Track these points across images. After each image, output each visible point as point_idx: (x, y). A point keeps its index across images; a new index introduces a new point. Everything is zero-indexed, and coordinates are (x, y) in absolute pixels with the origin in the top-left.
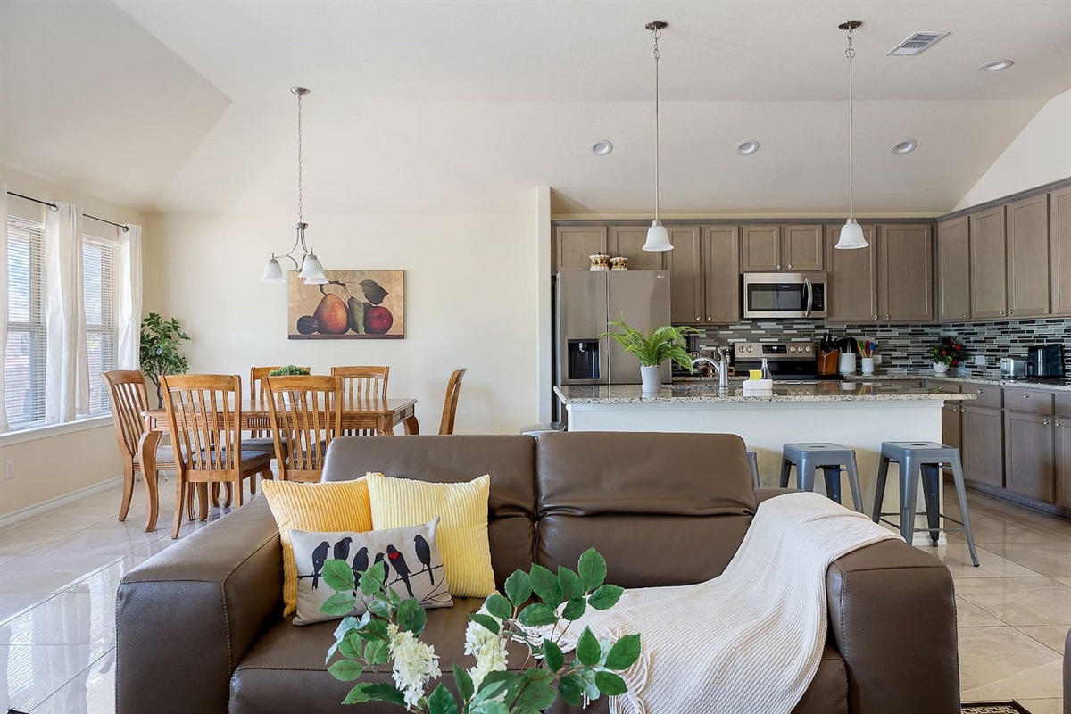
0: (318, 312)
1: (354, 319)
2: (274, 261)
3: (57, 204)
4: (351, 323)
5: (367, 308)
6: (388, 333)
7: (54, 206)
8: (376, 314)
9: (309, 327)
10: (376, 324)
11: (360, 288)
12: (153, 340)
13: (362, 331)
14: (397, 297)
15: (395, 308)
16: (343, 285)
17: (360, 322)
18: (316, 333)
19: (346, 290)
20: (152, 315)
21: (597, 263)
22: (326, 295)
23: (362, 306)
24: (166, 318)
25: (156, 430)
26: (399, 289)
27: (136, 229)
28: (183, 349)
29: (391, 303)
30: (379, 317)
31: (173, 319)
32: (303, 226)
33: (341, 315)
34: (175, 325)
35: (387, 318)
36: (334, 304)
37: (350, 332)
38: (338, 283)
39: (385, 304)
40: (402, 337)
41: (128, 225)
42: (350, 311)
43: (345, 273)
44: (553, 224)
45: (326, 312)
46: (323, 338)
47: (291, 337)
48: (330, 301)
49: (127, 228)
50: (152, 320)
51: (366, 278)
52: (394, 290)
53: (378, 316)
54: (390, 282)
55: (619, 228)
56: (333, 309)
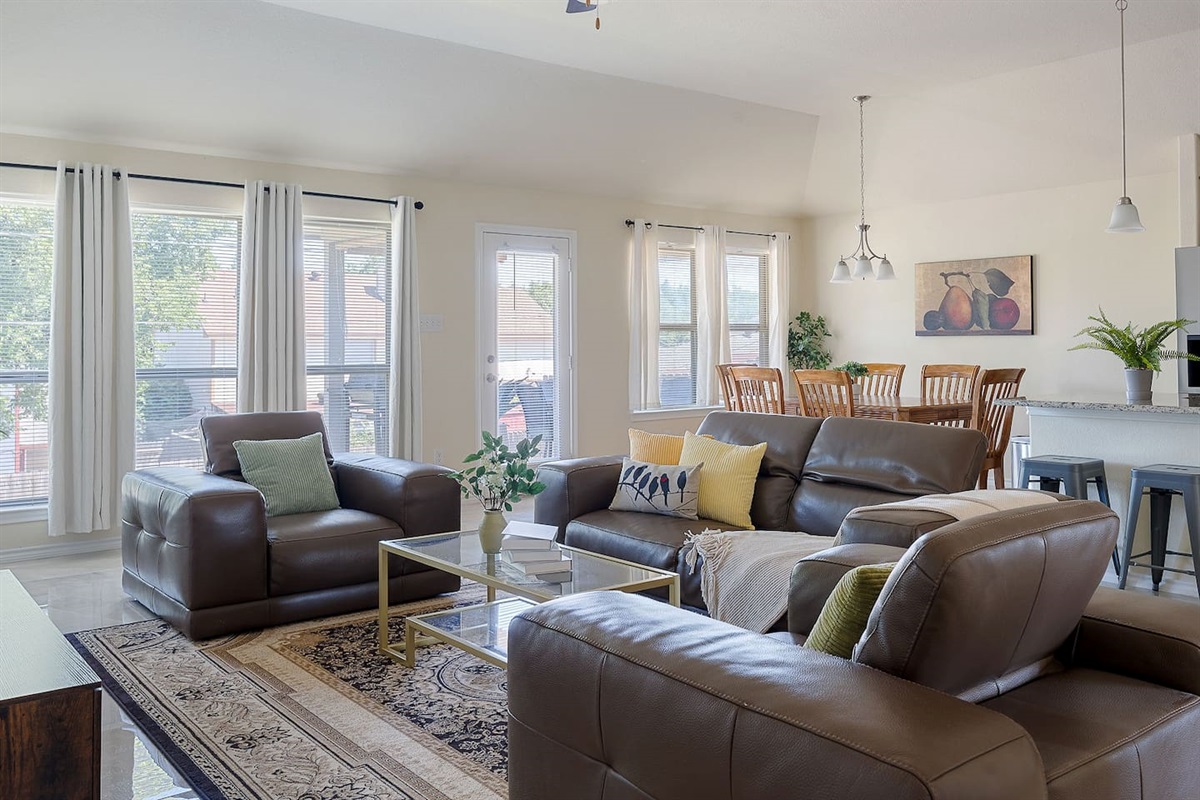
0: (943, 306)
1: (978, 313)
3: (703, 227)
4: (976, 318)
5: (993, 301)
6: (1015, 328)
7: (700, 229)
8: (1002, 307)
9: (935, 323)
10: (1002, 318)
11: (984, 278)
13: (987, 327)
14: (1025, 287)
15: (1022, 300)
16: (968, 276)
17: (985, 315)
18: (941, 329)
19: (970, 282)
20: (803, 314)
22: (950, 288)
23: (987, 298)
24: (815, 317)
26: (1026, 277)
27: (784, 236)
29: (1019, 294)
30: (1005, 311)
31: (821, 317)
33: (966, 309)
34: (821, 323)
35: (1013, 311)
36: (958, 297)
37: (975, 327)
38: (961, 273)
39: (1011, 295)
40: (1031, 332)
41: (776, 234)
42: (974, 303)
43: (969, 262)
45: (951, 306)
46: (949, 334)
47: (918, 334)
48: (953, 295)
49: (775, 237)
50: (801, 318)
51: (991, 266)
52: (1021, 279)
53: (1004, 309)
54: (1015, 269)
56: (957, 303)
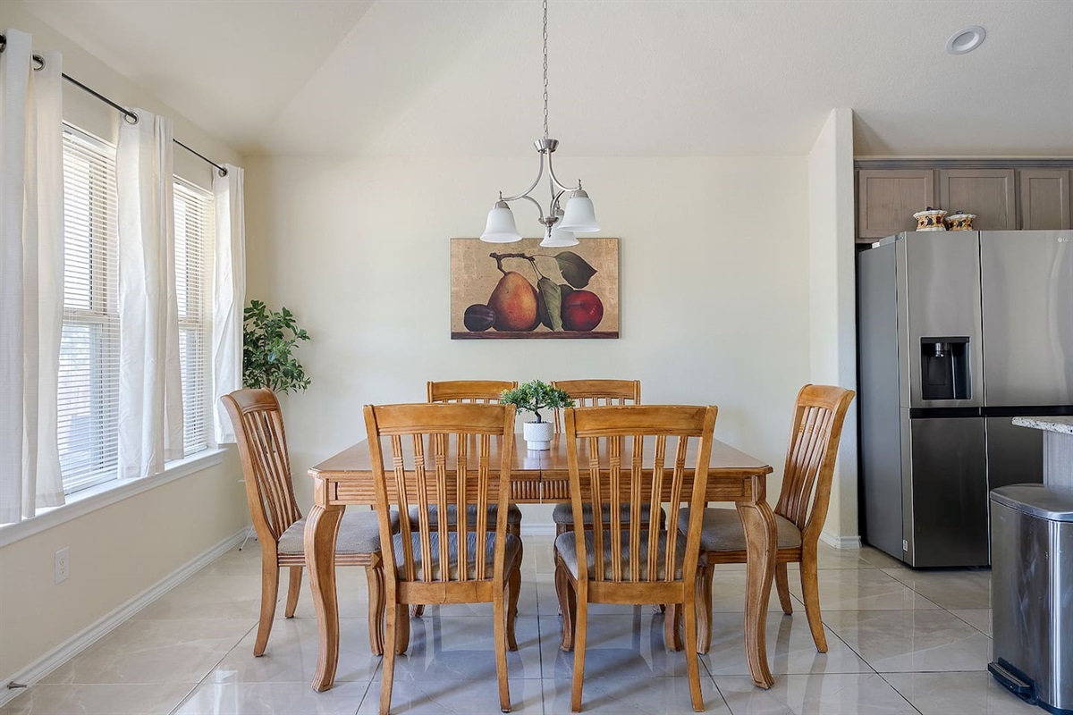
0: (495, 298)
1: (546, 309)
2: (503, 204)
4: (542, 316)
5: (566, 294)
6: (597, 329)
7: (132, 115)
8: (579, 303)
9: (482, 322)
10: (579, 317)
11: (555, 264)
12: (258, 339)
13: (559, 328)
14: (610, 277)
15: (607, 293)
16: (531, 259)
17: (556, 312)
18: (492, 329)
19: (534, 266)
20: (255, 304)
21: (930, 222)
22: (506, 274)
23: (559, 290)
24: (274, 309)
25: (337, 503)
26: (613, 267)
27: (236, 172)
28: (299, 352)
29: (600, 286)
30: (584, 307)
31: (284, 309)
32: (552, 145)
33: (528, 303)
34: (287, 318)
35: (594, 308)
36: (518, 287)
37: (541, 328)
38: (522, 256)
39: (592, 286)
40: (615, 335)
41: (227, 167)
42: (540, 297)
43: (532, 243)
44: (857, 167)
45: (506, 299)
46: (502, 337)
47: (455, 336)
48: (511, 283)
49: (225, 172)
50: (254, 311)
51: (564, 248)
52: (604, 266)
53: (581, 305)
54: (598, 255)
55: (951, 173)
56: (516, 295)
